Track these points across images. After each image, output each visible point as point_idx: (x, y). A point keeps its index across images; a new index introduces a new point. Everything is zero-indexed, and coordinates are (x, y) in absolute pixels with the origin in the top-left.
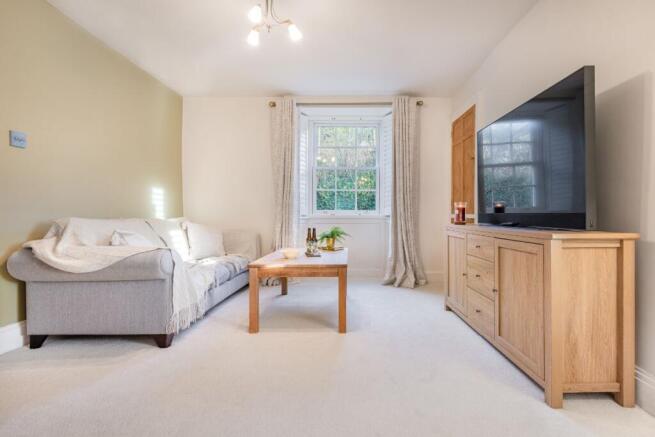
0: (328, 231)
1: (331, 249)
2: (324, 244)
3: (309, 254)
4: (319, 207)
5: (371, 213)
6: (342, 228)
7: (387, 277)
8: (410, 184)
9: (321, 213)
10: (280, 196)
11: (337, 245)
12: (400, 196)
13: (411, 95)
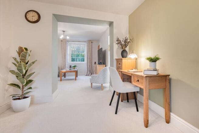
0: (74, 66)
1: (74, 69)
2: (73, 68)
3: (70, 69)
4: (72, 61)
5: (83, 62)
6: (77, 65)
7: (86, 74)
8: (90, 57)
9: (72, 62)
10: (63, 59)
11: (75, 68)
12: (88, 59)
13: (90, 41)
